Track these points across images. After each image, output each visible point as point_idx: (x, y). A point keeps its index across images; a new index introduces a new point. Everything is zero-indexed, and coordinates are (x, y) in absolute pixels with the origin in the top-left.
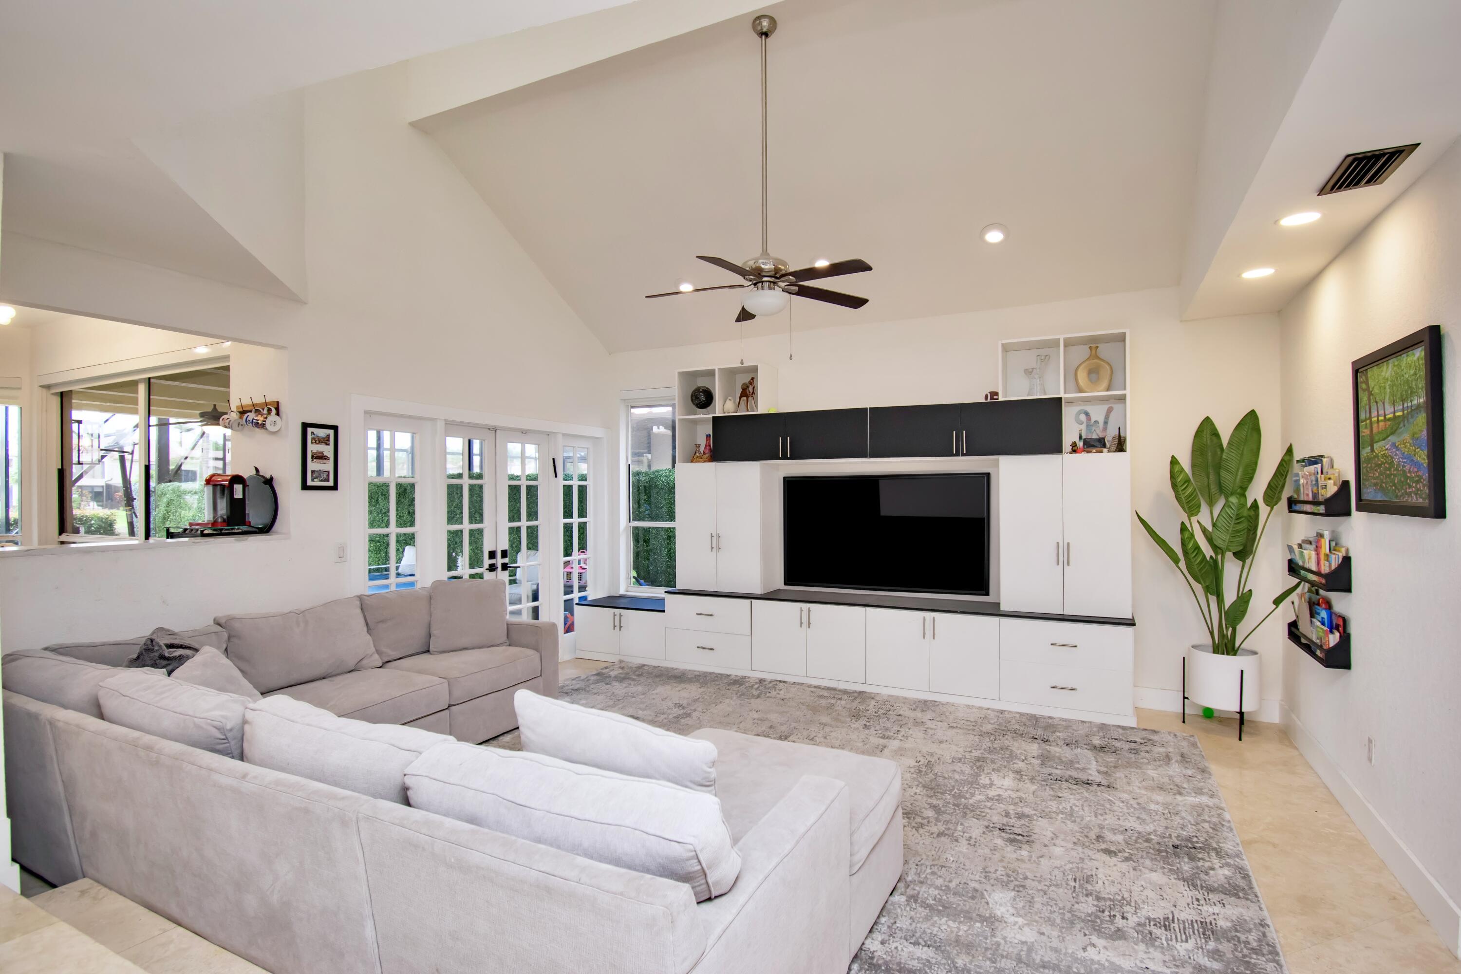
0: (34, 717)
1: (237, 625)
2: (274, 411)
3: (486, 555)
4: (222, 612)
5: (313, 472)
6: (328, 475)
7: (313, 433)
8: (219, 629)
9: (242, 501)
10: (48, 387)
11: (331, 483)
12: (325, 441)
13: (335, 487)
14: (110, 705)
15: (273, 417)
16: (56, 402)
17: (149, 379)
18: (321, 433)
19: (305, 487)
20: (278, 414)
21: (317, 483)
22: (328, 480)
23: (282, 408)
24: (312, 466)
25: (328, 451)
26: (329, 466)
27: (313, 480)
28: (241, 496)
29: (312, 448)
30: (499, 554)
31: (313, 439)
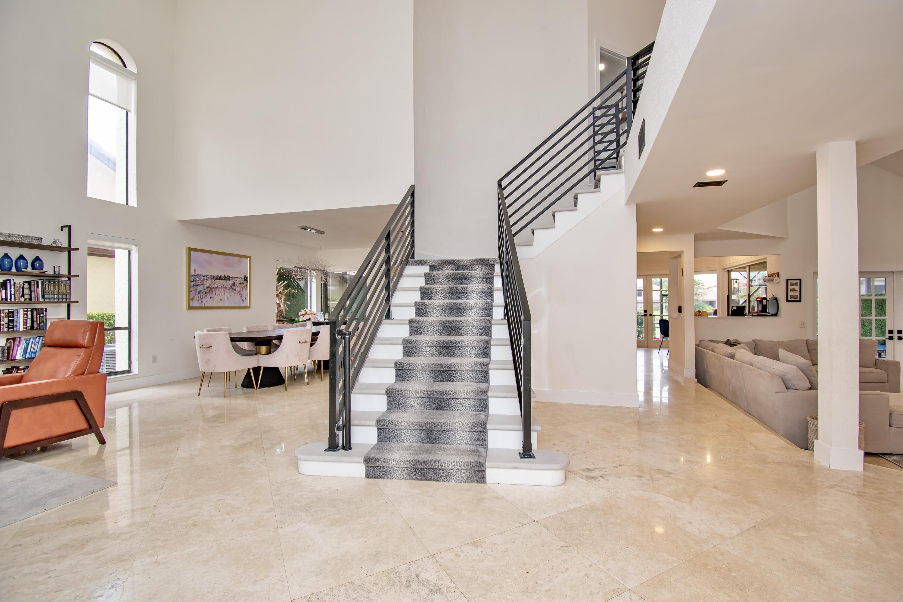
0: (701, 351)
1: (758, 342)
2: (777, 276)
3: (887, 332)
4: (755, 338)
5: (791, 296)
6: (797, 297)
7: (791, 282)
8: (753, 342)
9: (766, 306)
10: (724, 269)
11: (798, 299)
12: (796, 284)
13: (800, 301)
14: (715, 349)
15: (777, 278)
16: (727, 273)
17: (750, 265)
18: (794, 282)
19: (787, 301)
20: (778, 277)
21: (792, 299)
22: (797, 298)
23: (780, 275)
24: (790, 293)
25: (797, 288)
26: (797, 293)
27: (791, 298)
28: (766, 304)
29: (790, 287)
30: (895, 332)
31: (791, 284)
